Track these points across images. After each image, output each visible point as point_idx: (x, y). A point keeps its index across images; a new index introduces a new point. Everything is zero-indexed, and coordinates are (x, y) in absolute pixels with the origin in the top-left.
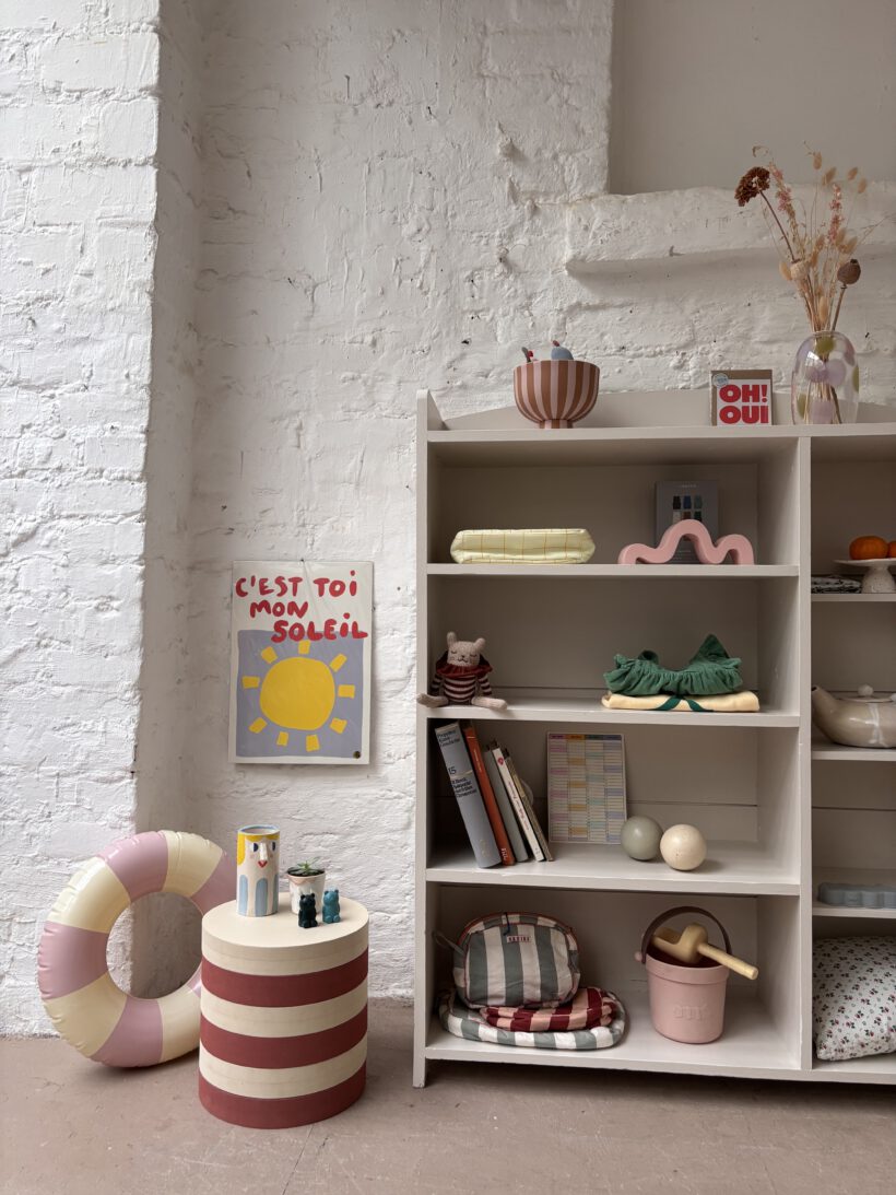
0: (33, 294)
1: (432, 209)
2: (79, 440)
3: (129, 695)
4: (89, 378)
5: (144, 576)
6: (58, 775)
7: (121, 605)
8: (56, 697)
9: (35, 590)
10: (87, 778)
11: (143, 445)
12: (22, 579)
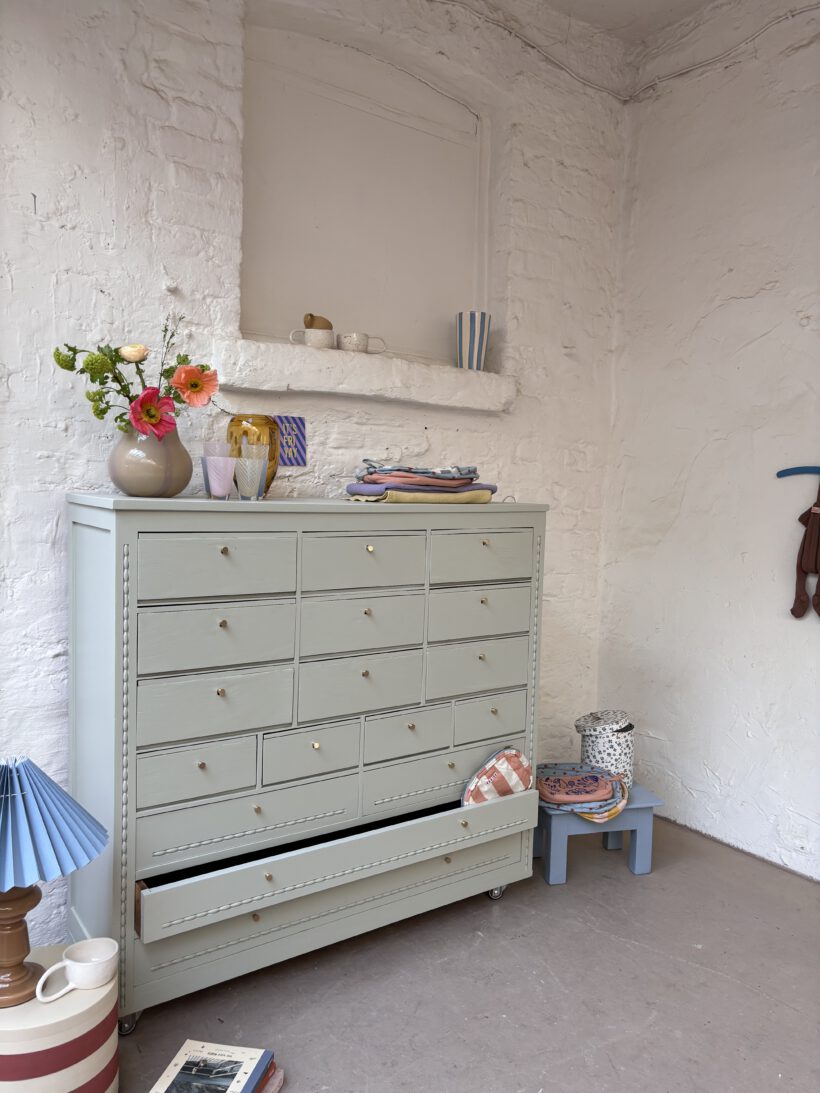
1: (112, 324)
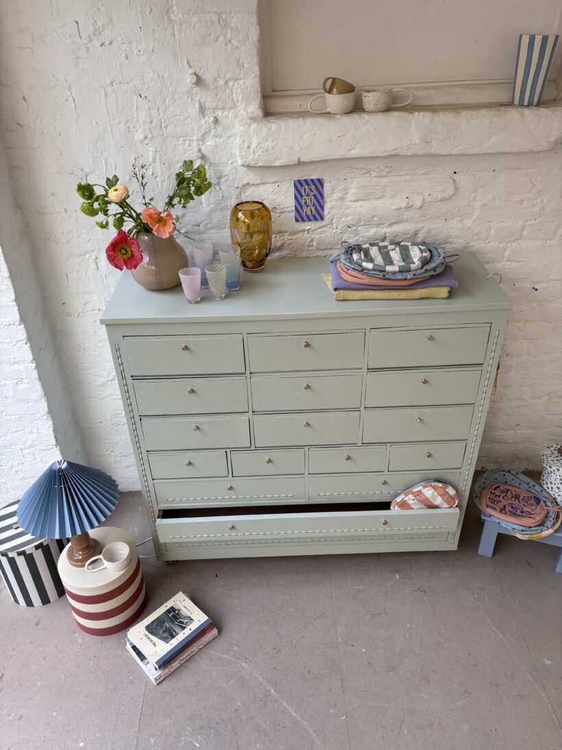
1: (151, 123)
3: (45, 417)
5: (37, 367)
6: (20, 449)
7: (29, 382)
10: (36, 450)
11: (16, 308)
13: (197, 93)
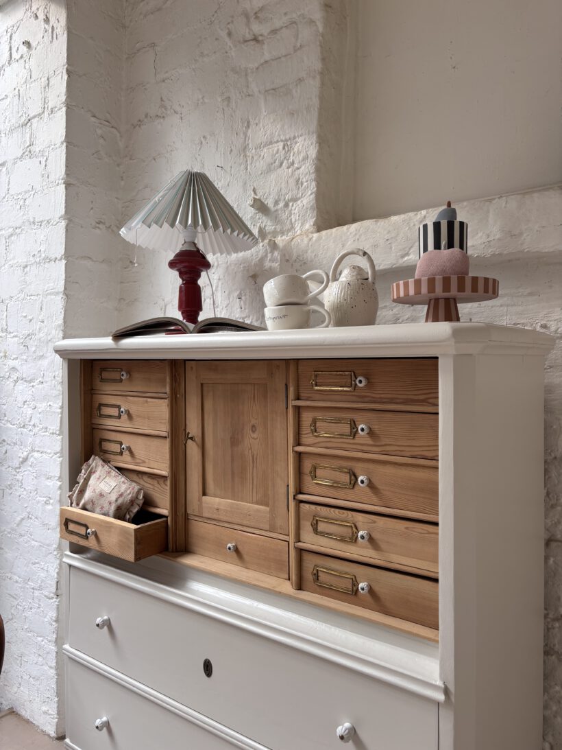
0: (27, 332)
2: (40, 410)
3: (55, 553)
4: (43, 377)
5: (60, 488)
6: (33, 589)
7: (53, 503)
8: (33, 547)
9: (27, 489)
10: (42, 593)
11: (60, 416)
12: (23, 482)
13: (259, 219)
